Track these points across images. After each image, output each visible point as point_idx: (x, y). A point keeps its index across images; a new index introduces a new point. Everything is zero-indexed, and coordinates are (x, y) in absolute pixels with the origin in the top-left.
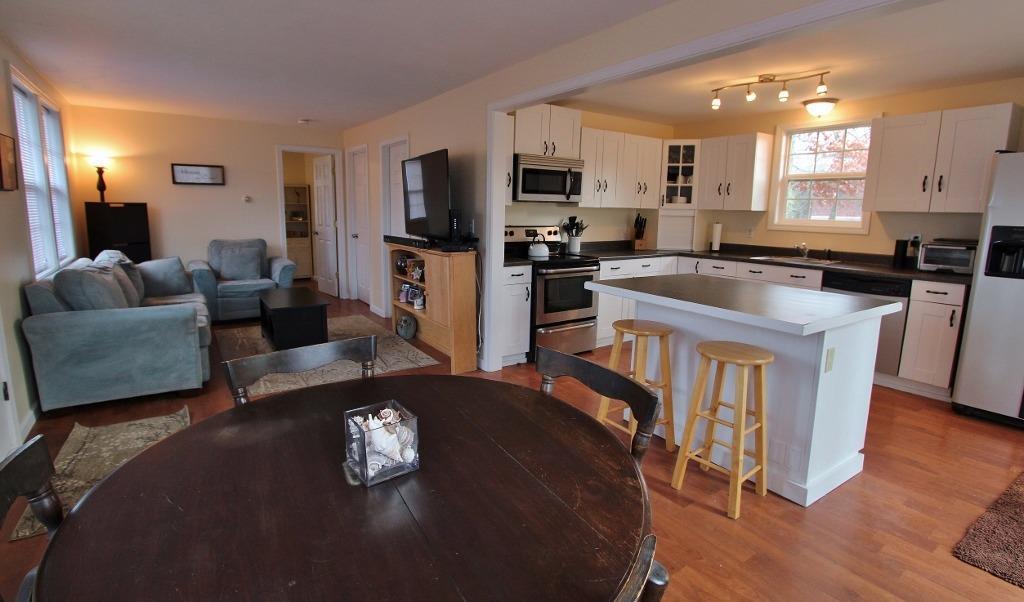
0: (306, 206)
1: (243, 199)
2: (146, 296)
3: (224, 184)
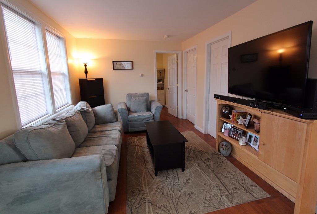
0: (163, 77)
1: (140, 75)
2: (95, 124)
3: (133, 69)
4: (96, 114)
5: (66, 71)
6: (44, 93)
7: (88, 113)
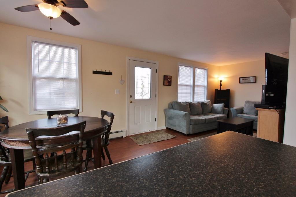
2: (210, 112)
3: (255, 82)
4: (213, 108)
5: (206, 84)
6: (191, 93)
7: (205, 105)
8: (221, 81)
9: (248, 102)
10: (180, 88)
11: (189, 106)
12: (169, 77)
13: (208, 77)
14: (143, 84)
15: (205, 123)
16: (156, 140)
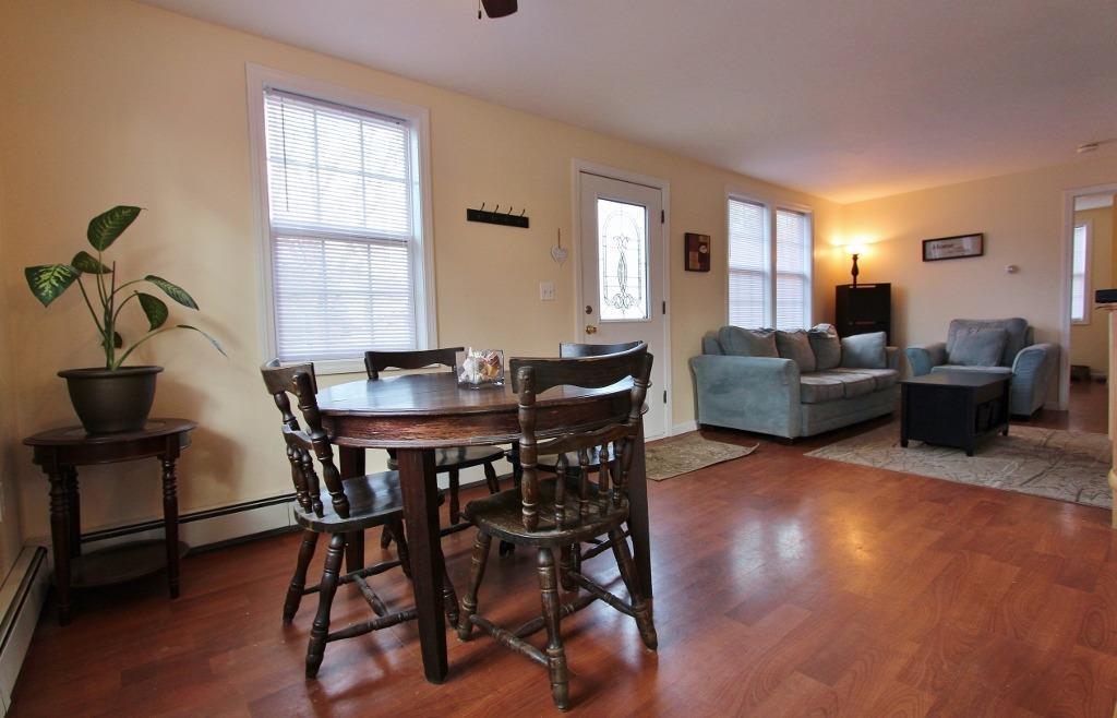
1: (1007, 269)
2: (839, 366)
3: (981, 254)
7: (825, 339)
8: (855, 258)
9: (958, 324)
10: (733, 280)
11: (774, 345)
12: (701, 239)
13: (815, 241)
14: (622, 264)
15: (844, 397)
16: (698, 464)
